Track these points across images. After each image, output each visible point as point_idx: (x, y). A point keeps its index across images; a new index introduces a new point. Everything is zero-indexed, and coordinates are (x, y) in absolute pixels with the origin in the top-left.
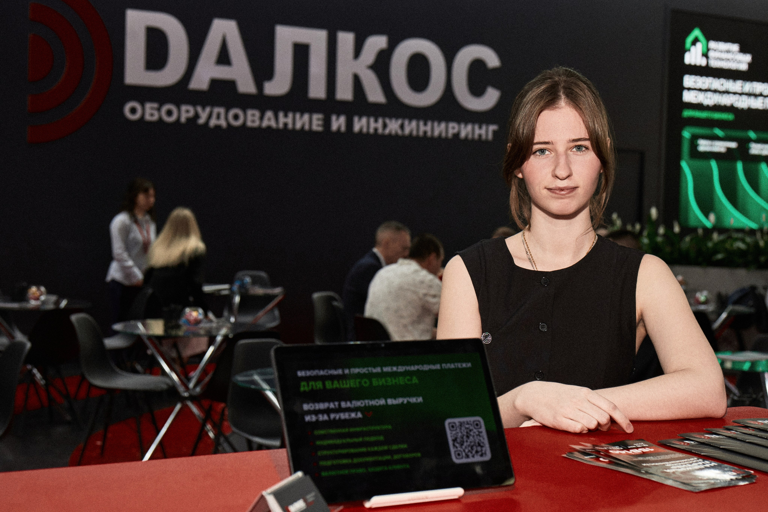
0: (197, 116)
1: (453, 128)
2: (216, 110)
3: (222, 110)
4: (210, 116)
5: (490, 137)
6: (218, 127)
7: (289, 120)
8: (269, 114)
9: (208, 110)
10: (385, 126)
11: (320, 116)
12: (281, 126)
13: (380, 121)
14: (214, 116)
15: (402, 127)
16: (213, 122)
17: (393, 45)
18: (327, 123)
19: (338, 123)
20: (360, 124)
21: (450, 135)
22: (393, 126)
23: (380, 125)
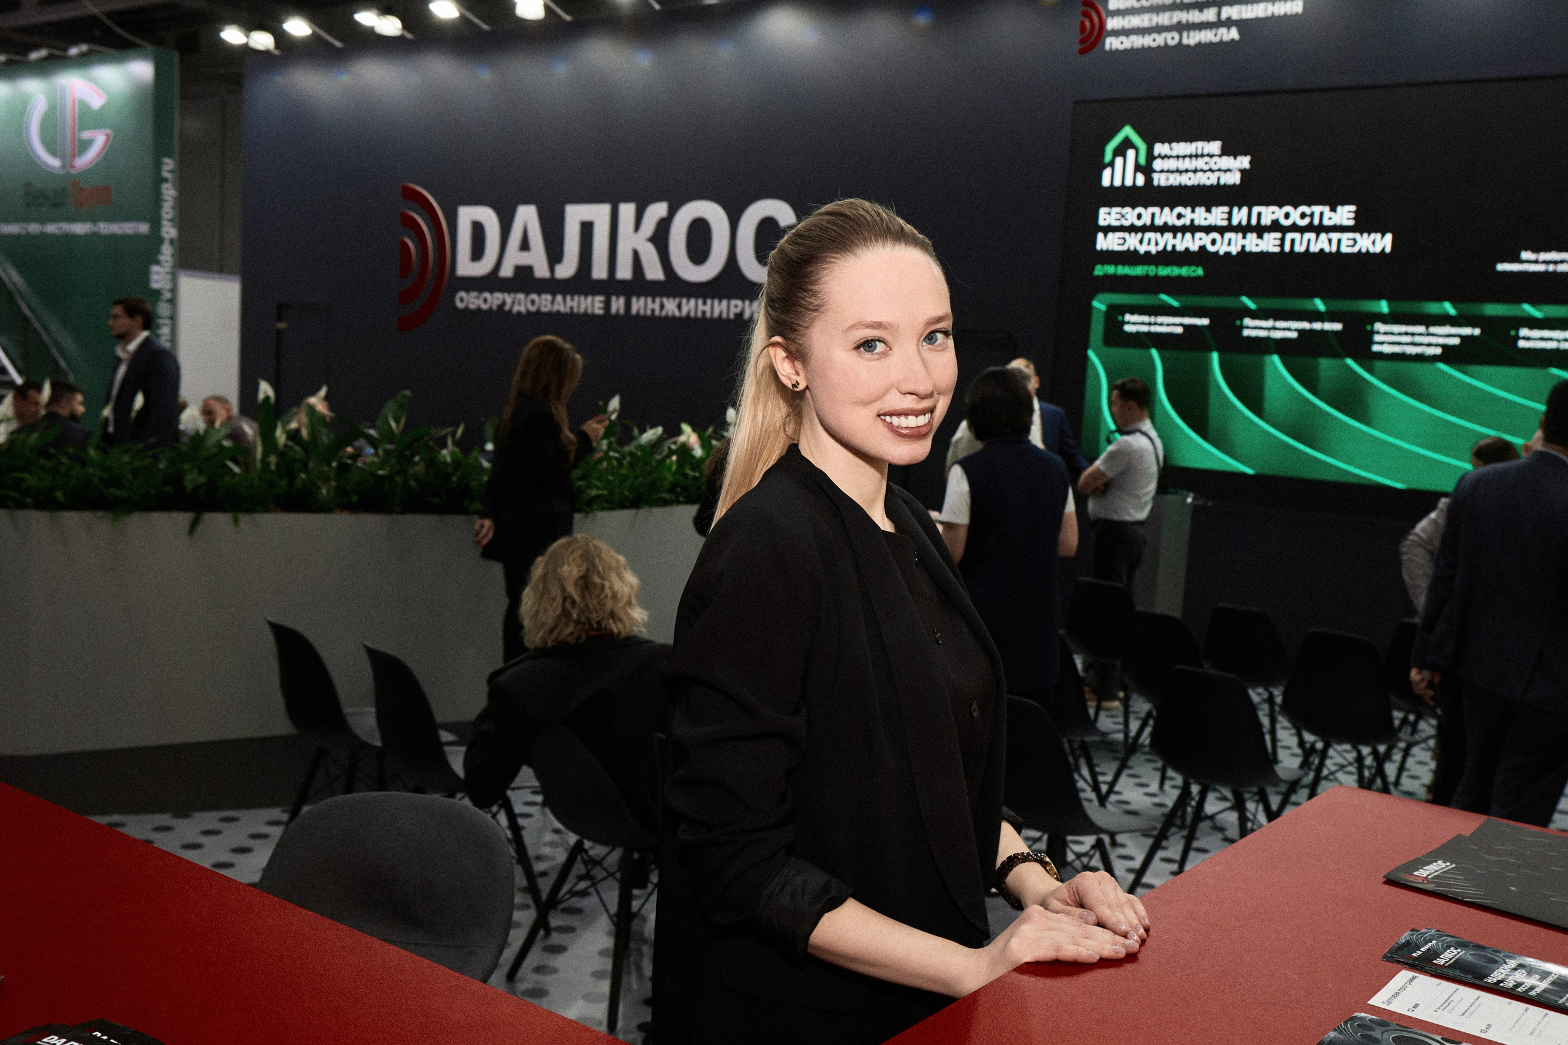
0: (504, 303)
1: (735, 306)
2: (518, 296)
3: (522, 296)
4: (513, 303)
6: (519, 313)
7: (575, 304)
8: (559, 298)
9: (512, 296)
10: (662, 306)
11: (603, 298)
12: (568, 310)
13: (658, 300)
14: (517, 302)
15: (679, 307)
16: (516, 309)
17: (673, 211)
18: (607, 305)
19: (618, 304)
20: (640, 305)
21: (732, 316)
22: (671, 306)
23: (657, 307)
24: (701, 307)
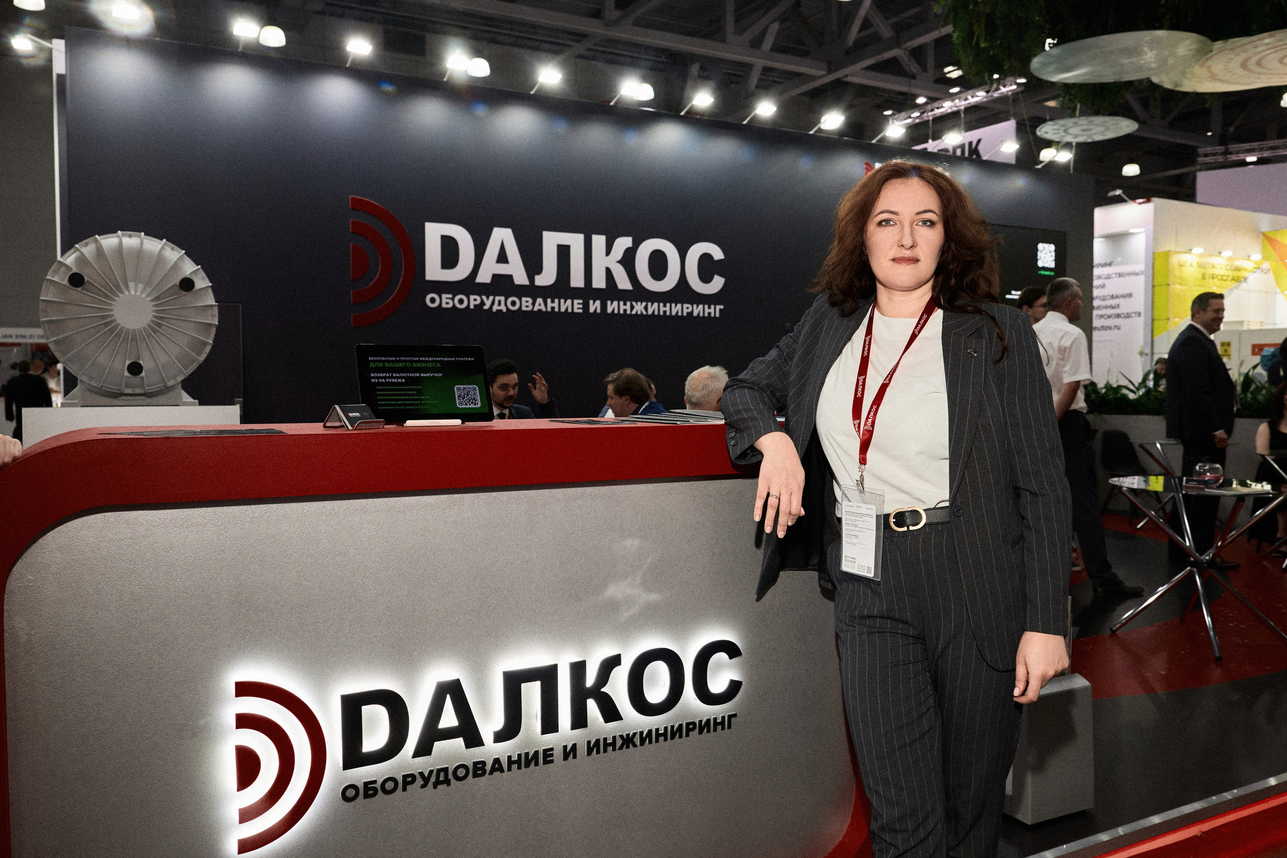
0: (483, 303)
1: (687, 308)
2: (497, 298)
3: (502, 298)
4: (493, 303)
5: (718, 315)
6: (499, 312)
7: (556, 305)
8: (540, 300)
9: (491, 298)
10: (632, 307)
11: (581, 301)
12: (549, 309)
13: (628, 303)
14: (496, 302)
15: (646, 308)
16: (495, 308)
17: (636, 244)
18: (586, 306)
19: (595, 306)
20: (612, 307)
21: (685, 314)
22: (639, 308)
23: (628, 307)
24: (662, 309)
